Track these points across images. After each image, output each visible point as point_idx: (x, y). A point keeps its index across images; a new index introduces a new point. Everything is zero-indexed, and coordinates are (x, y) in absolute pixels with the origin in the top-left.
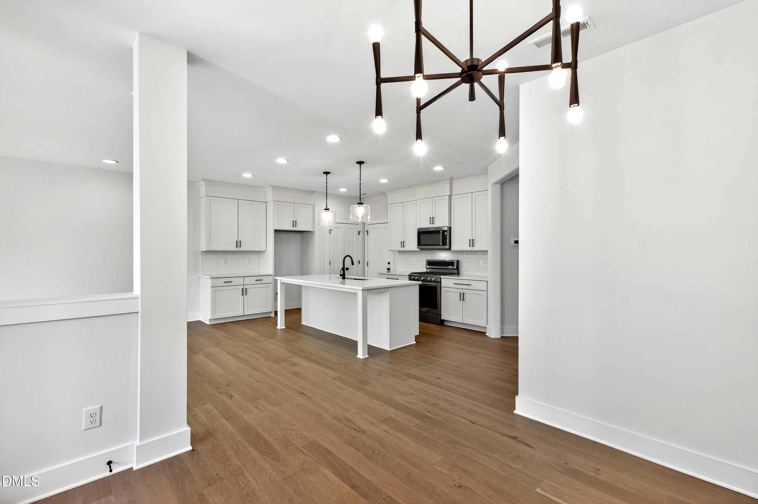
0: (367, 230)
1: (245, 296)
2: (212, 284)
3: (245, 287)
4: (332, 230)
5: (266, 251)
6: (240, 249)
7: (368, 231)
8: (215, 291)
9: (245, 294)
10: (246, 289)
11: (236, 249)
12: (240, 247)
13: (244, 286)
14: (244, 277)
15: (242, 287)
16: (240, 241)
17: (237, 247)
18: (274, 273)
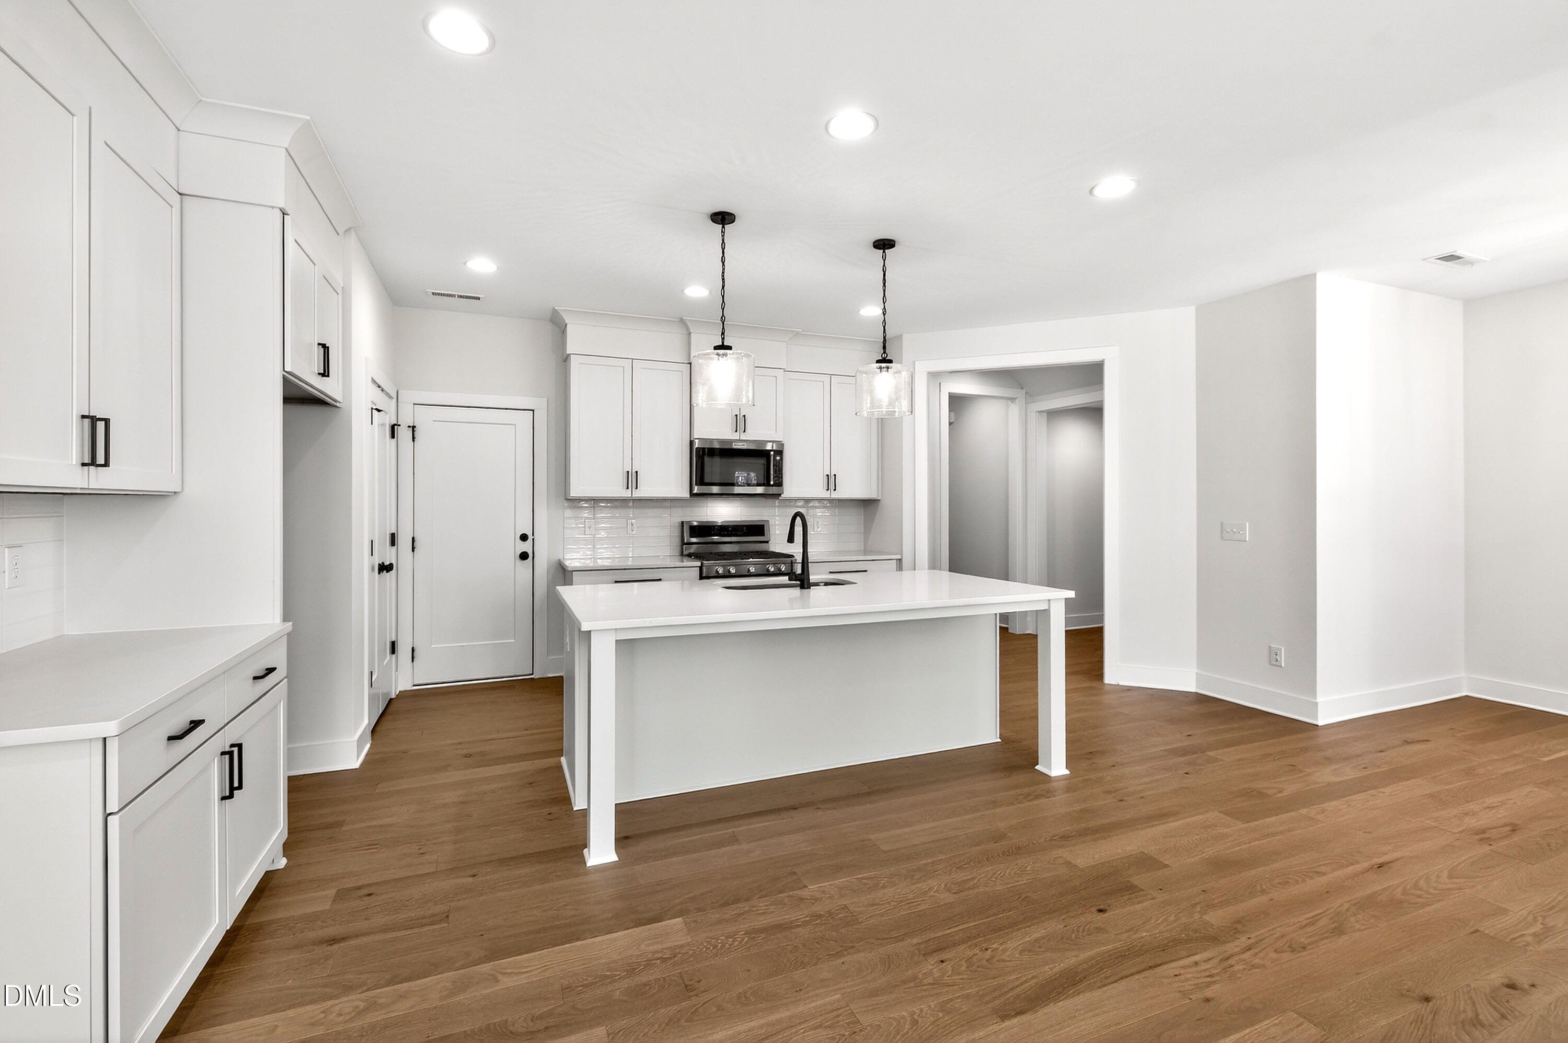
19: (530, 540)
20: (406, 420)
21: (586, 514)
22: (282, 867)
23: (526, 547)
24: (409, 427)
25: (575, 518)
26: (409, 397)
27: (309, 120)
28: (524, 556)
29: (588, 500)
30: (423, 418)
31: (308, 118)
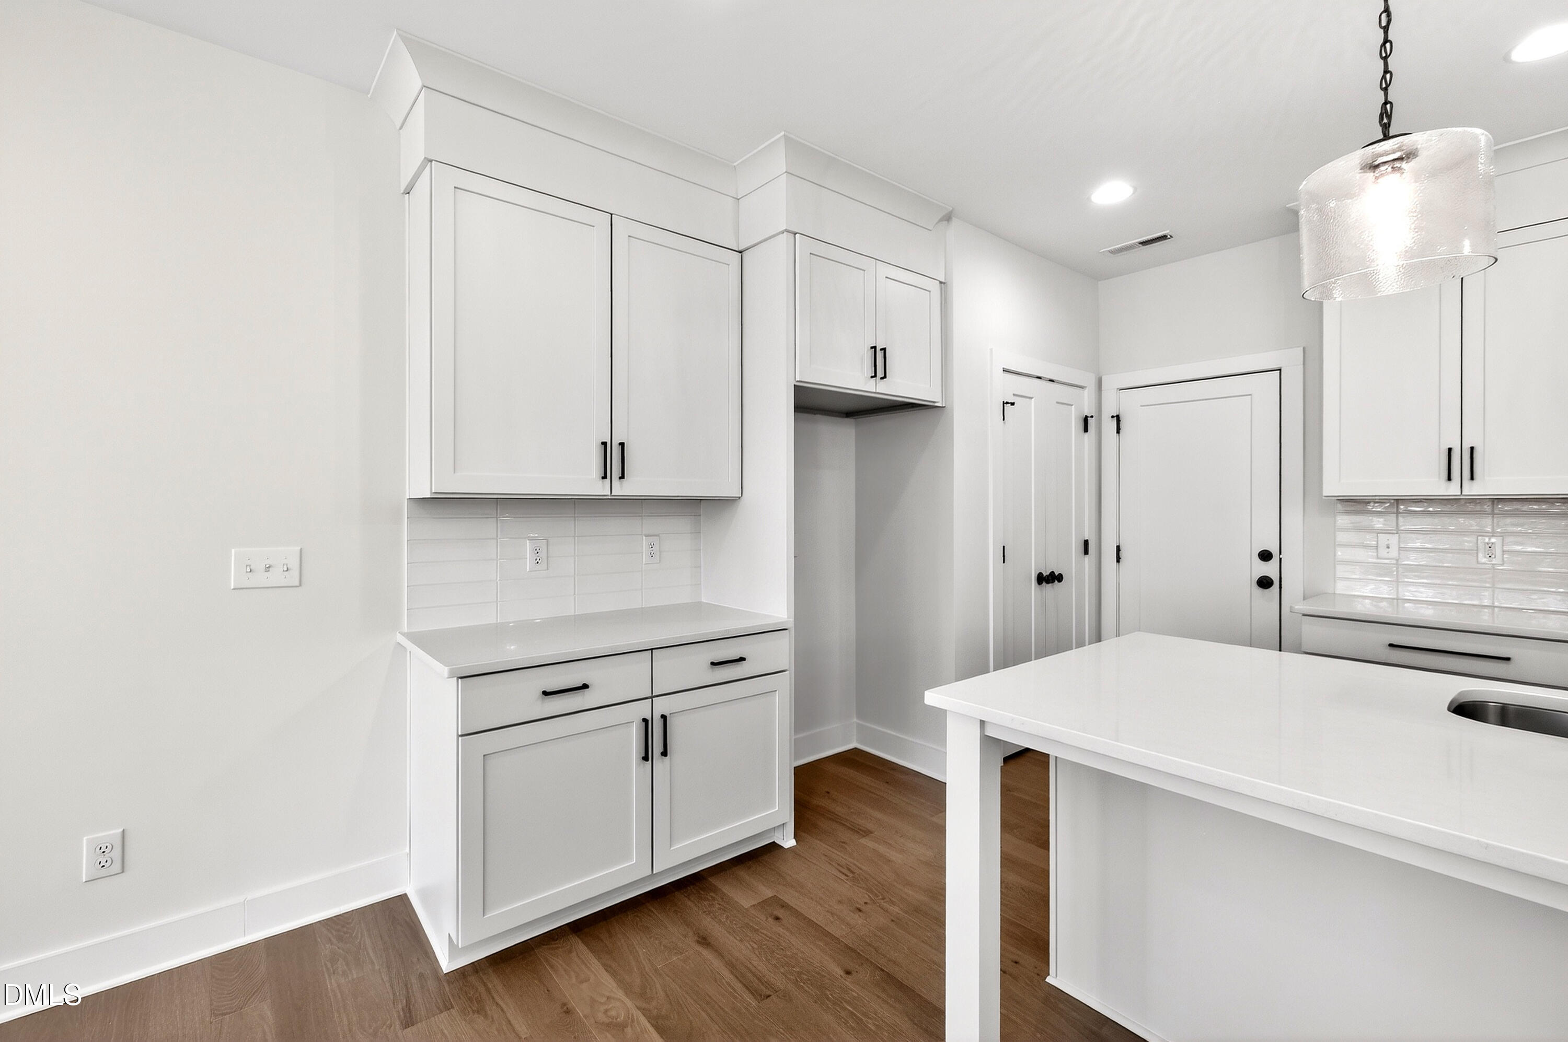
0: (1115, 415)
1: (661, 765)
2: (465, 708)
3: (662, 706)
4: (1013, 404)
5: (742, 499)
6: (621, 489)
7: (1118, 417)
8: (484, 756)
9: (658, 747)
10: (664, 717)
11: (600, 489)
12: (622, 477)
13: (654, 699)
14: (652, 650)
15: (643, 710)
16: (622, 444)
17: (605, 477)
18: (792, 620)
19: (1274, 562)
20: (1109, 409)
21: (1378, 523)
22: (786, 848)
23: (1269, 569)
24: (1113, 417)
25: (1358, 529)
26: (1111, 383)
27: (784, 135)
28: (1264, 583)
29: (1381, 501)
30: (1130, 405)
31: (782, 133)
